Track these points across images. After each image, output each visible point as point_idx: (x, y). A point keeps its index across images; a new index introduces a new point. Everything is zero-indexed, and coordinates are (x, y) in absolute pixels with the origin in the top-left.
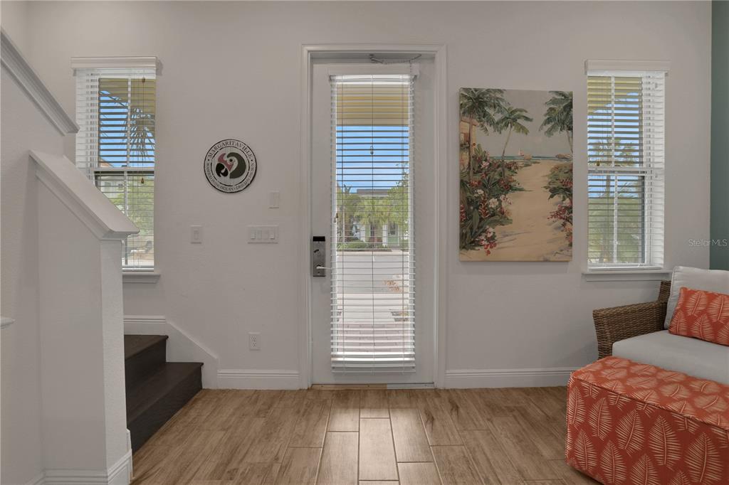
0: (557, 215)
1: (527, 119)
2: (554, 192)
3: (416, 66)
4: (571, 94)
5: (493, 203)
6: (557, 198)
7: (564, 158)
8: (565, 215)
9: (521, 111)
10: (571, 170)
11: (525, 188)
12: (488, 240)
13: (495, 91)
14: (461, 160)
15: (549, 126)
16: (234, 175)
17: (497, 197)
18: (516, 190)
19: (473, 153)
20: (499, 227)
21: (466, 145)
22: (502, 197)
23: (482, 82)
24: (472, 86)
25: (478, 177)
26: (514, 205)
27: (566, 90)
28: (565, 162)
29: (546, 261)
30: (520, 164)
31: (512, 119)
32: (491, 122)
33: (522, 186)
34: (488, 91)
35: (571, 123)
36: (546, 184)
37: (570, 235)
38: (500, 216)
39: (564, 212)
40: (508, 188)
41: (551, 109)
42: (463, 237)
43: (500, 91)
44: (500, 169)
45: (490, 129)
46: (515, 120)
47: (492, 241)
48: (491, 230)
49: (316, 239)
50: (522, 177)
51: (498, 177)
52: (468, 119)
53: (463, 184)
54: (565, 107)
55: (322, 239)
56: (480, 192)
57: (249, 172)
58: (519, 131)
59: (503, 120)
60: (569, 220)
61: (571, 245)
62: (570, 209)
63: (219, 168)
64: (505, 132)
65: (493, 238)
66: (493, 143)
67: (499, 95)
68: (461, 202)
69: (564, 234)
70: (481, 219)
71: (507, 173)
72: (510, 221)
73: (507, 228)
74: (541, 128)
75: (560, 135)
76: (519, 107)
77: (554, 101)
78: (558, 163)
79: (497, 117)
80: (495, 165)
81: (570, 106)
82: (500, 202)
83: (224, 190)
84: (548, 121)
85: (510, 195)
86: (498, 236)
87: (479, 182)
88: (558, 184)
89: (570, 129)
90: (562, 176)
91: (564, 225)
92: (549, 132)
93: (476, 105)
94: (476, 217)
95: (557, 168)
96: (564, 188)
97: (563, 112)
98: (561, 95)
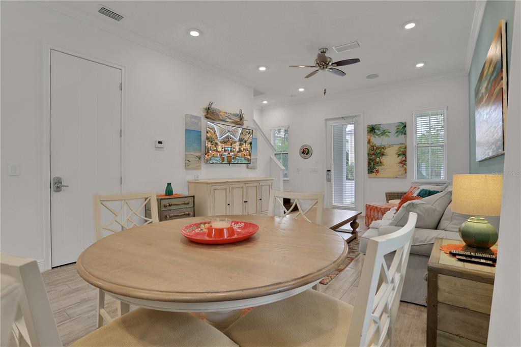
0: (400, 163)
1: (389, 132)
2: (399, 155)
3: (354, 119)
4: (406, 123)
5: (378, 159)
6: (400, 157)
7: (403, 144)
8: (404, 162)
10: (406, 148)
11: (389, 154)
12: (376, 171)
13: (378, 124)
14: (368, 147)
15: (397, 134)
16: (307, 154)
17: (379, 158)
18: (386, 155)
19: (371, 144)
20: (380, 167)
21: (369, 142)
22: (381, 158)
23: (373, 122)
24: (371, 124)
25: (373, 152)
26: (384, 159)
27: (403, 121)
28: (403, 145)
29: (396, 178)
30: (387, 147)
31: (384, 133)
32: (377, 135)
34: (376, 125)
35: (406, 132)
36: (396, 153)
37: (405, 169)
38: (380, 163)
40: (382, 154)
41: (398, 128)
42: (369, 170)
43: (380, 125)
44: (380, 149)
45: (377, 137)
47: (377, 171)
48: (377, 168)
49: (328, 171)
50: (387, 151)
51: (379, 152)
52: (369, 134)
53: (368, 154)
55: (330, 171)
56: (374, 156)
57: (310, 153)
58: (386, 136)
59: (381, 133)
60: (405, 164)
61: (406, 173)
62: (405, 161)
63: (303, 152)
64: (382, 137)
66: (377, 141)
67: (379, 126)
68: (368, 160)
69: (403, 169)
70: (374, 165)
71: (382, 150)
72: (383, 165)
73: (383, 167)
74: (394, 135)
75: (402, 137)
76: (387, 129)
77: (399, 126)
78: (401, 146)
79: (379, 133)
80: (377, 148)
81: (405, 126)
83: (305, 158)
84: (397, 132)
85: (383, 157)
86: (379, 170)
87: (373, 154)
88: (400, 153)
89: (405, 134)
90: (402, 150)
91: (403, 166)
92: (397, 136)
93: (372, 130)
94: (372, 164)
95: (400, 148)
96: (403, 154)
97: (402, 129)
98: (402, 123)
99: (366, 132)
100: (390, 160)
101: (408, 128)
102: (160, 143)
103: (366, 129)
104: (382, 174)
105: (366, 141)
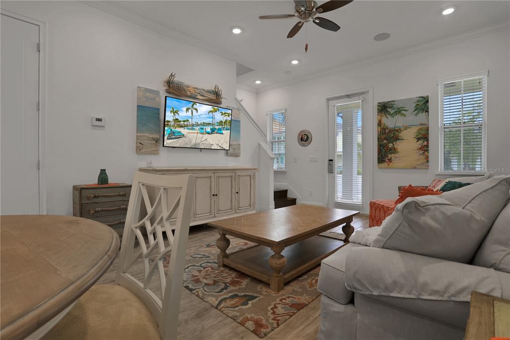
0: (420, 149)
1: (405, 110)
2: (418, 139)
3: (361, 97)
4: (428, 97)
5: (390, 145)
6: (420, 142)
7: (424, 124)
8: (425, 149)
9: (403, 107)
10: (428, 129)
11: (405, 138)
12: (388, 160)
13: (391, 101)
14: (378, 130)
15: (416, 112)
16: (306, 141)
17: (392, 143)
18: (401, 139)
19: (382, 127)
20: (393, 155)
21: (380, 124)
22: (394, 143)
23: (385, 99)
24: (382, 101)
25: (384, 136)
26: (399, 145)
27: (425, 95)
28: (424, 126)
29: (415, 168)
30: (402, 129)
31: (399, 111)
32: (390, 114)
33: (403, 138)
34: (388, 102)
35: (428, 109)
36: (415, 136)
37: (427, 157)
38: (394, 150)
39: (424, 147)
40: (397, 139)
41: (417, 105)
42: (379, 158)
43: (393, 101)
44: (394, 132)
45: (389, 117)
46: (400, 112)
47: (390, 160)
48: (390, 156)
49: (330, 160)
50: (402, 134)
51: (392, 135)
52: (380, 114)
53: (378, 139)
54: (424, 103)
55: (332, 160)
56: (385, 141)
57: (309, 139)
58: (402, 116)
59: (395, 112)
60: (427, 151)
61: (428, 161)
62: (427, 146)
63: (302, 139)
64: (396, 117)
65: (391, 159)
66: (390, 122)
67: (393, 103)
68: (378, 146)
69: (424, 157)
70: (386, 152)
71: (397, 133)
72: (398, 152)
73: (397, 155)
74: (412, 113)
75: (422, 115)
76: (403, 106)
77: (418, 101)
78: (421, 127)
79: (392, 112)
80: (390, 131)
81: (427, 101)
82: (394, 145)
83: (303, 145)
84: (416, 110)
85: (398, 142)
86: (393, 158)
87: (385, 138)
88: (421, 136)
89: (427, 112)
90: (423, 132)
91: (424, 153)
92: (416, 114)
93: (383, 108)
94: (383, 151)
95: (420, 129)
96: (424, 136)
97: (423, 105)
98: (423, 97)
99: (376, 111)
100: (407, 146)
101: (430, 104)
102: (99, 120)
103: (376, 108)
104: (396, 163)
105: (376, 122)
